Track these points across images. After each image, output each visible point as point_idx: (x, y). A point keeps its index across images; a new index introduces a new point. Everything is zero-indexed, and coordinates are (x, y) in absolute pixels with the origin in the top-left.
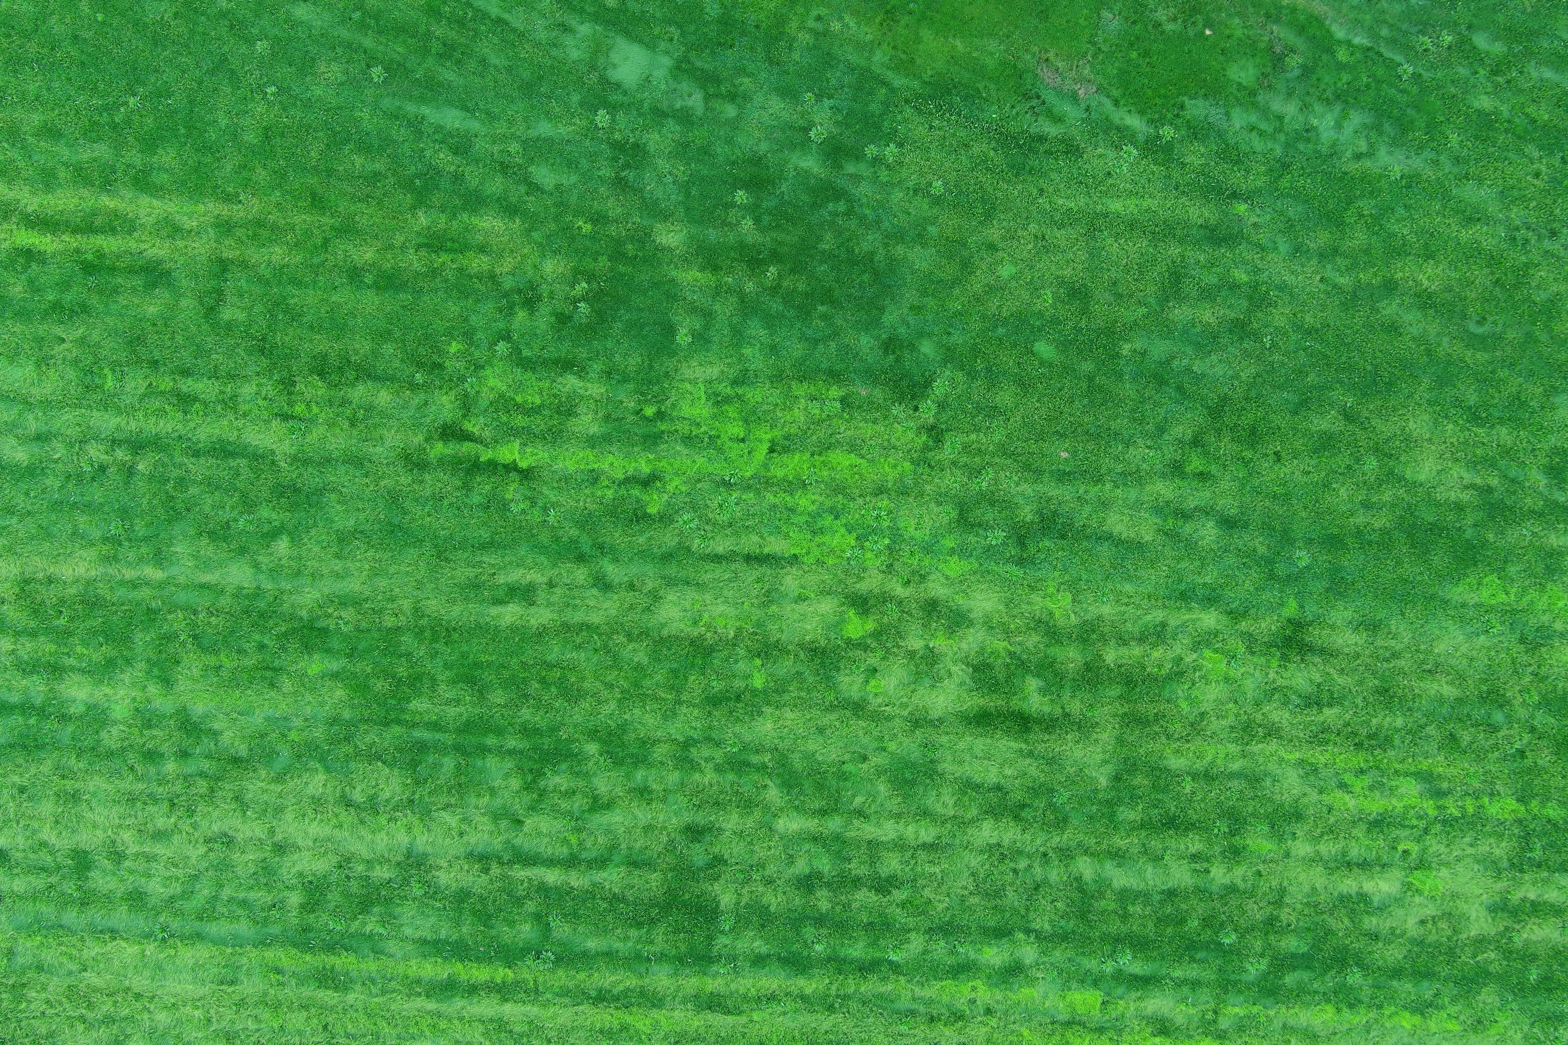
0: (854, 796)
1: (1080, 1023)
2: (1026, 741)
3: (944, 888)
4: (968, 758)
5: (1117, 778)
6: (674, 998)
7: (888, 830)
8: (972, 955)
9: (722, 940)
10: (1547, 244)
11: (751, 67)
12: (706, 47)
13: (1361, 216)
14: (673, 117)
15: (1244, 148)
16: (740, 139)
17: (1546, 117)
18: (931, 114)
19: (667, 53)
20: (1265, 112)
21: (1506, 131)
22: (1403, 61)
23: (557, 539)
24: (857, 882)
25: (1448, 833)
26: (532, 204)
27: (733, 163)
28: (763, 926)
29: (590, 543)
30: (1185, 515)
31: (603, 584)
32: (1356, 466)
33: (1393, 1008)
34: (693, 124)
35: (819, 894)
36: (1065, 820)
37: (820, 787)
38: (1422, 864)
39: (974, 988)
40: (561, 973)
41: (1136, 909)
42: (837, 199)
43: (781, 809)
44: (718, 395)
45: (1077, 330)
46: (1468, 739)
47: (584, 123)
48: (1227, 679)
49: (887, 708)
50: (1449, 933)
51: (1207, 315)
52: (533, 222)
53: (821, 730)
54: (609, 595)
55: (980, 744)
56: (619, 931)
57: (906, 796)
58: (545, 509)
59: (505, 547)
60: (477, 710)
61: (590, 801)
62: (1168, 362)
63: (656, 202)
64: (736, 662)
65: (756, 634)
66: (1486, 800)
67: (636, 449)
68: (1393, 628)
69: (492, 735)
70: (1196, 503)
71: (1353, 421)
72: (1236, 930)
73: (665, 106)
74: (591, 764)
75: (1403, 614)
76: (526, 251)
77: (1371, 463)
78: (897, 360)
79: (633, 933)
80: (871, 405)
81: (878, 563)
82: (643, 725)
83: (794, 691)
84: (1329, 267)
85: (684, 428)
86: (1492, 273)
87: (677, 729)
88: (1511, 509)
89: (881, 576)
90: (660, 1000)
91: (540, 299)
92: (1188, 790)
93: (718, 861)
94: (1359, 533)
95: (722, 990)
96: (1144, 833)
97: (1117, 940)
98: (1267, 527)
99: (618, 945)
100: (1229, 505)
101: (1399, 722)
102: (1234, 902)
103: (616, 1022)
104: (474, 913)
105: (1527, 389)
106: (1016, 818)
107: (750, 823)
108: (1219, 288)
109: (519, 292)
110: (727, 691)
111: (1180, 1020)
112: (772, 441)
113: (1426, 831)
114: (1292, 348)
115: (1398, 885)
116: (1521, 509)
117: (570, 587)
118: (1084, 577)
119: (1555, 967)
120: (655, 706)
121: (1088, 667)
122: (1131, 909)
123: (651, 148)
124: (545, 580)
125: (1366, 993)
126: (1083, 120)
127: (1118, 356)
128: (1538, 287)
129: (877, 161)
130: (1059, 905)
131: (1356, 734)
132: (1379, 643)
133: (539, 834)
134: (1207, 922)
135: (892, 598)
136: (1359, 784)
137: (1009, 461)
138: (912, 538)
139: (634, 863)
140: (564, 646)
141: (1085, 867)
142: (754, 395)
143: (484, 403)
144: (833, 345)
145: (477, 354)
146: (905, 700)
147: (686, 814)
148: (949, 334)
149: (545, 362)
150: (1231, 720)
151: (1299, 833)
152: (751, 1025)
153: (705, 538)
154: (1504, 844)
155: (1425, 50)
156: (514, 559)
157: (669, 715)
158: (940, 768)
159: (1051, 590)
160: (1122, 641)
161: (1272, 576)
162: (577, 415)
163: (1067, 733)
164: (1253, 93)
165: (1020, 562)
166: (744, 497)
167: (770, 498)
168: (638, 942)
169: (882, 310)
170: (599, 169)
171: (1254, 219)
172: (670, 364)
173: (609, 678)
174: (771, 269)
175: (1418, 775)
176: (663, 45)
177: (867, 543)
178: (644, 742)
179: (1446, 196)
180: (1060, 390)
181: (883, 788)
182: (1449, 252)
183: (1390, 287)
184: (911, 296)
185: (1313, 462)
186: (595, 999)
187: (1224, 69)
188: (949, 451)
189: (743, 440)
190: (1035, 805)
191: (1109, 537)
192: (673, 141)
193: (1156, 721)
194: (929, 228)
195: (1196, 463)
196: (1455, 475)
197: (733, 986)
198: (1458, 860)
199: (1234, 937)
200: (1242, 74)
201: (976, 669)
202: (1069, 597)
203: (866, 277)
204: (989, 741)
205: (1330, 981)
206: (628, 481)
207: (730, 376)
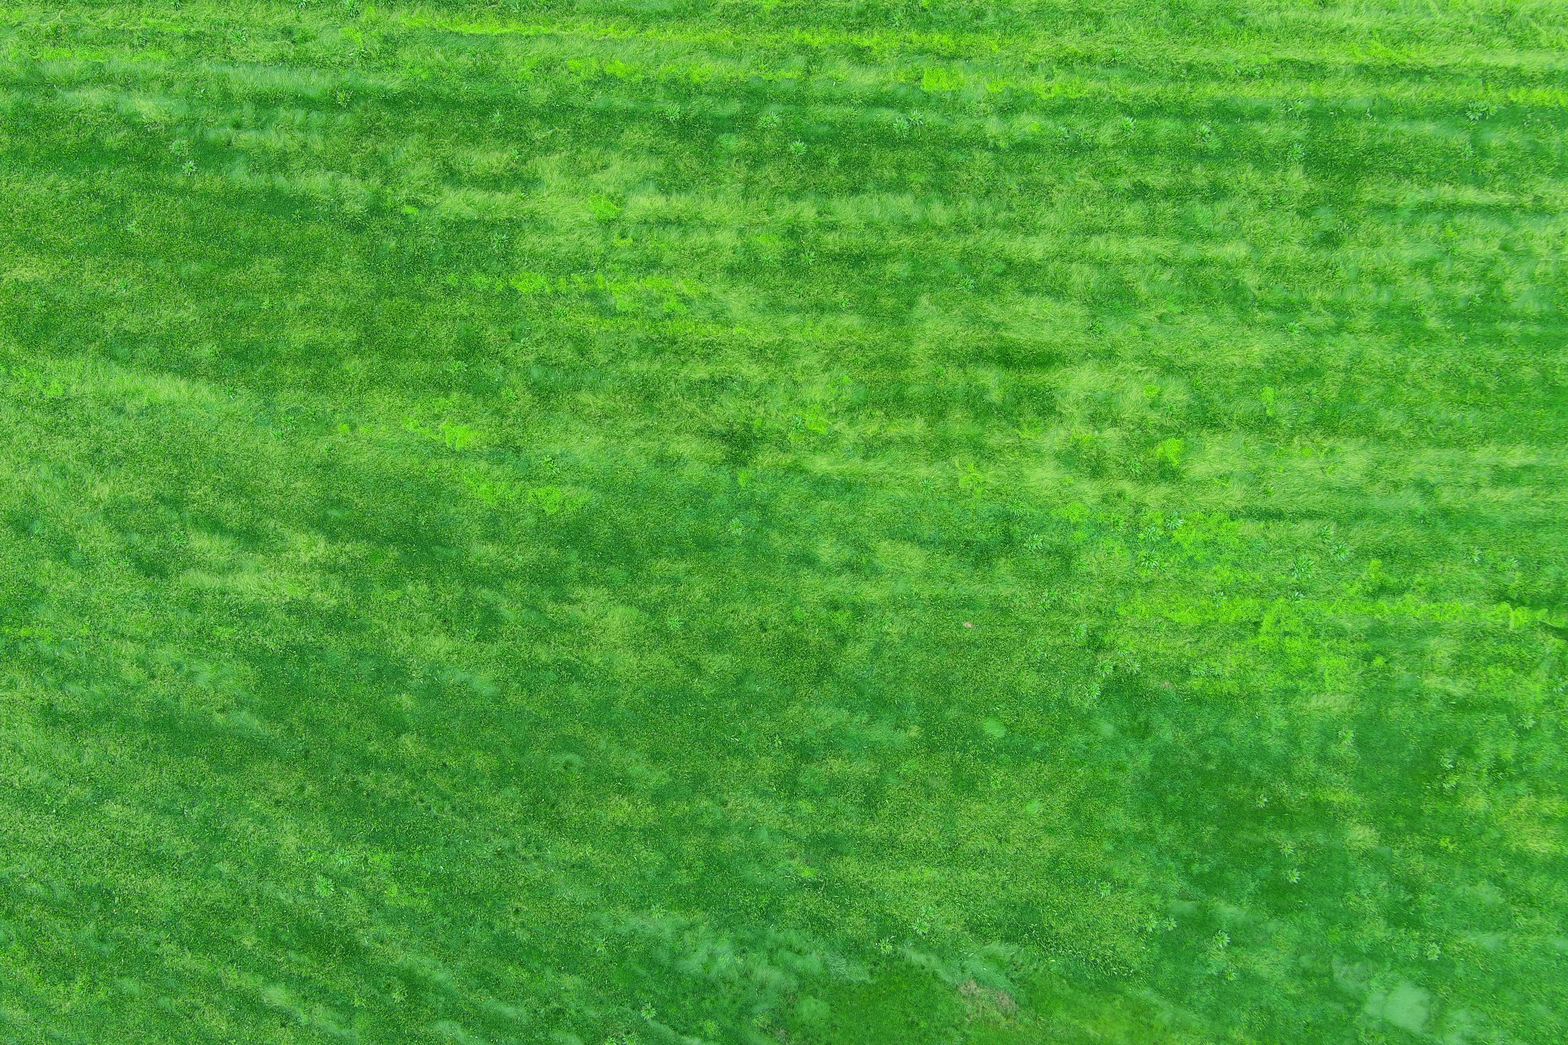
0: (1171, 281)
1: (944, 58)
2: (1002, 339)
3: (1080, 192)
4: (1059, 322)
5: (910, 305)
6: (1346, 75)
7: (1135, 247)
8: (1050, 124)
9: (1298, 134)
10: (507, 844)
11: (1288, 1004)
12: (1332, 1024)
13: (689, 867)
14: (1361, 954)
15: (808, 934)
16: (1296, 933)
17: (510, 968)
18: (1114, 962)
19: (1370, 1018)
20: (788, 969)
21: (548, 954)
22: (650, 1022)
23: (1470, 532)
24: (1166, 194)
25: (583, 256)
26: (1499, 865)
27: (1301, 909)
28: (1259, 149)
29: (1438, 530)
30: (851, 567)
31: (1424, 488)
32: (686, 619)
33: (633, 80)
34: (1343, 947)
35: (1205, 182)
36: (962, 261)
37: (1205, 289)
38: (607, 224)
39: (1049, 90)
40: (1460, 99)
41: (890, 174)
42: (1201, 875)
43: (1244, 265)
44: (1311, 678)
45: (964, 750)
46: (565, 351)
47: (1450, 947)
48: (803, 405)
49: (1140, 369)
50: (579, 157)
51: (836, 766)
52: (1498, 848)
53: (1205, 345)
54: (1418, 477)
55: (1045, 335)
56: (1403, 141)
57: (1120, 282)
58: (1482, 561)
59: (1522, 523)
60: (1548, 360)
61: (1434, 271)
62: (872, 720)
63: (1376, 869)
64: (1290, 413)
65: (1271, 441)
66: (548, 290)
67: (1391, 623)
68: (644, 460)
69: (1534, 335)
70: (840, 579)
71: (691, 664)
72: (790, 154)
73: (1371, 965)
74: (1435, 308)
75: (635, 474)
76: (1505, 819)
77: (674, 622)
78: (1135, 717)
79: (1387, 140)
80: (1159, 671)
81: (1150, 514)
82: (1381, 347)
83: (1232, 383)
84: (719, 817)
85: (1344, 645)
86: (558, 813)
87: (1348, 344)
88: (533, 580)
89: (1147, 501)
90: (1360, 73)
91: (1490, 772)
92: (841, 295)
93: (1304, 214)
94: (682, 553)
95: (1299, 84)
96: (883, 250)
97: (907, 142)
98: (772, 557)
99: (1404, 127)
100: (809, 579)
101: (633, 366)
102: (792, 183)
103: (1404, 50)
104: (1548, 156)
105: (522, 699)
106: (1009, 263)
107: (1274, 252)
108: (827, 793)
109: (1511, 778)
110: (1299, 383)
111: (843, 64)
112: (1256, 633)
113: (604, 259)
114: (753, 736)
115: (630, 204)
116: (525, 581)
117: (1458, 485)
118: (945, 504)
119: (476, 126)
120: (1371, 366)
121: (941, 415)
122: (895, 174)
123: (1382, 923)
124: (1482, 491)
125: (659, 95)
126: (967, 958)
127: (921, 725)
128: (513, 801)
129: (1164, 914)
130: (966, 177)
131: (676, 353)
132: (657, 444)
133: (1483, 237)
134: (819, 163)
135: (1135, 479)
136: (671, 303)
137: (1023, 617)
138: (1116, 540)
139: (1390, 209)
140: (1463, 425)
141: (940, 213)
142: (1277, 680)
143: (1545, 667)
144: (1199, 731)
145: (1552, 716)
146: (1123, 378)
147: (1338, 259)
148: (1087, 744)
149: (1483, 707)
150: (799, 365)
151: (729, 253)
152: (1269, 49)
153: (1323, 536)
154: (528, 247)
155: (628, 1033)
156: (1513, 511)
157: (1357, 359)
158: (1086, 310)
159: (979, 490)
160: (907, 441)
161: (764, 509)
162: (1451, 656)
163: (961, 348)
164: (801, 987)
165: (1009, 518)
166: (1284, 577)
167: (1259, 577)
168: (1384, 131)
169: (1153, 767)
170: (1434, 901)
171: (795, 863)
172: (1359, 709)
173: (1417, 393)
174: (1261, 805)
175: (613, 313)
176: (1374, 1025)
177: (1161, 533)
178: (1380, 330)
179: (606, 889)
180: (977, 690)
181: (1142, 289)
182: (602, 833)
183: (659, 798)
184: (1125, 781)
185: (729, 622)
186: (1426, 73)
187: (832, 1011)
188: (1084, 625)
189: (1286, 634)
190: (991, 275)
191: (922, 543)
192: (1361, 930)
193: (874, 363)
194: (1111, 848)
195: (842, 618)
196: (590, 613)
197: (1288, 88)
198: (571, 230)
199: (792, 148)
200: (813, 1005)
201: (1051, 410)
202: (961, 484)
203: (1170, 799)
204: (1038, 339)
205: (696, 106)
206: (1399, 592)
207: (1299, 697)
